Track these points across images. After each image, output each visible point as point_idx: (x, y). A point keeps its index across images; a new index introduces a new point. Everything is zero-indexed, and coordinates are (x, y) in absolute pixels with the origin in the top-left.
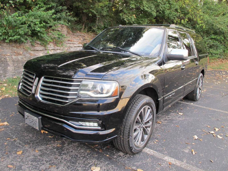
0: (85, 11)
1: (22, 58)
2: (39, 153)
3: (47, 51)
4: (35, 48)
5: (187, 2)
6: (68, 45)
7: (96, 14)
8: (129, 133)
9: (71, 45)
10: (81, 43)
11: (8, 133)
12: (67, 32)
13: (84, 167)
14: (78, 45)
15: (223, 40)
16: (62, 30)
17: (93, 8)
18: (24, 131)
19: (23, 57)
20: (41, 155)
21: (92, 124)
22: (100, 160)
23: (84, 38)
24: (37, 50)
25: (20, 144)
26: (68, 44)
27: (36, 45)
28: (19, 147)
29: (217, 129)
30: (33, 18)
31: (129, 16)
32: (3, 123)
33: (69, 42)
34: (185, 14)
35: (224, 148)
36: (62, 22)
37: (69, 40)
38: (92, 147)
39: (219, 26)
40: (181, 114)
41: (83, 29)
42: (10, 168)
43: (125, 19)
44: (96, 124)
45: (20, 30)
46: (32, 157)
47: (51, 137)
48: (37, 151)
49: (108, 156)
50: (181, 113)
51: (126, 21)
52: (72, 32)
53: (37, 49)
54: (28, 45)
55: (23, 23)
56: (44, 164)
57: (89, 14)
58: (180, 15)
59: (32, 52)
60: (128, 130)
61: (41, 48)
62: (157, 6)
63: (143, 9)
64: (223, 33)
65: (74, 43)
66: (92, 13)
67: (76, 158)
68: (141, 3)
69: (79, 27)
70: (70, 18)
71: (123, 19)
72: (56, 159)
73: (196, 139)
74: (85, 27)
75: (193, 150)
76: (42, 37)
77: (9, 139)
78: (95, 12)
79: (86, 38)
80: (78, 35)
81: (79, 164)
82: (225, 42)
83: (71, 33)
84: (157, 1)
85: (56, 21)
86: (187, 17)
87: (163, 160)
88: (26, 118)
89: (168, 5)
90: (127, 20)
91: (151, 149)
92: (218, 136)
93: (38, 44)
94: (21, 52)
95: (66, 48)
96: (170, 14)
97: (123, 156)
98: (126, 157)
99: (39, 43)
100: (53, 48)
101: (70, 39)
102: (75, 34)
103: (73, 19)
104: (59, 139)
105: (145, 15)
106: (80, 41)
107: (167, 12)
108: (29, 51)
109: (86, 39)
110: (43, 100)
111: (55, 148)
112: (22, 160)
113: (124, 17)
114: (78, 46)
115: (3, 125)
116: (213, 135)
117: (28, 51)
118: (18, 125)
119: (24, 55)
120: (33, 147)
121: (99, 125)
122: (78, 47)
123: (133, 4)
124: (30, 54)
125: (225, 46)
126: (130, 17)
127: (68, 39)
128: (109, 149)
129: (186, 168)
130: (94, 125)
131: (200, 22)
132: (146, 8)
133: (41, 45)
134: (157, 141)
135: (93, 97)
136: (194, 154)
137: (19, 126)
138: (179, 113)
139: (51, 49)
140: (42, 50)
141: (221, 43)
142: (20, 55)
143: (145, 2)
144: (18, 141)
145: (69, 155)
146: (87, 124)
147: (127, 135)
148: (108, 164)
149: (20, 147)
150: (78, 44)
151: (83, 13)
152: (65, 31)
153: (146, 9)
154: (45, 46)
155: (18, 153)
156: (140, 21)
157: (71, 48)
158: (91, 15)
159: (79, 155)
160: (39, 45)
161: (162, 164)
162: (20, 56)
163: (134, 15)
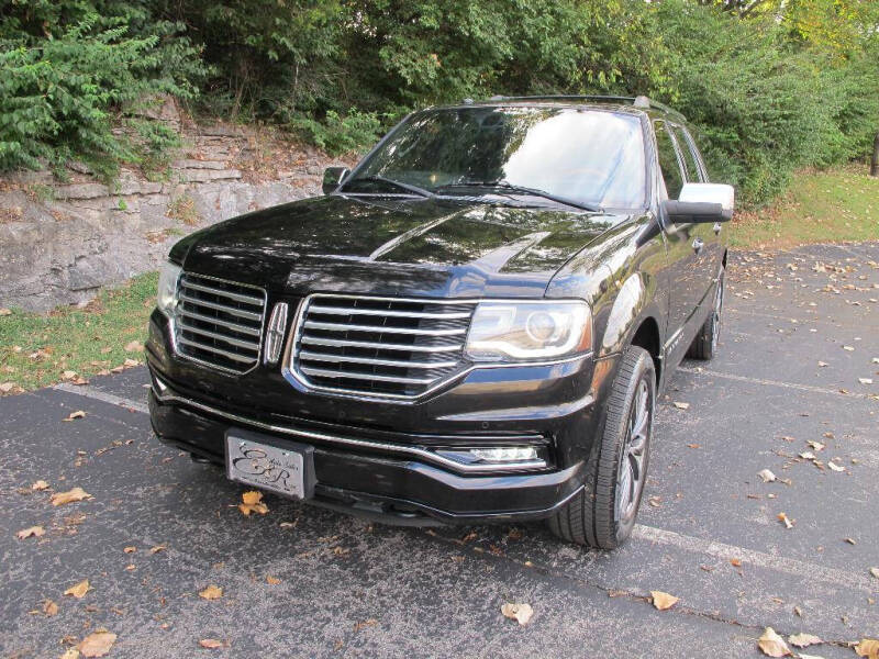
0: (250, 40)
1: (25, 233)
2: (285, 587)
3: (117, 201)
4: (71, 189)
5: (614, 7)
6: (190, 175)
7: (294, 50)
8: (615, 474)
9: (199, 175)
10: (237, 167)
11: (112, 531)
12: (181, 122)
13: (475, 609)
14: (225, 174)
15: (737, 144)
16: (160, 113)
17: (282, 30)
18: (171, 516)
19: (30, 226)
20: (296, 593)
21: (513, 453)
22: (513, 581)
23: (246, 145)
24: (79, 199)
25: (188, 563)
26: (190, 172)
27: (73, 179)
28: (192, 574)
29: (818, 446)
30: (67, 67)
31: (414, 61)
32: (67, 494)
33: (192, 163)
34: (606, 52)
35: (862, 497)
36: (167, 82)
37: (190, 156)
38: (459, 542)
39: (723, 94)
40: (685, 406)
41: (236, 108)
42: (216, 652)
43: (403, 72)
44: (528, 452)
45: (16, 117)
46: (268, 603)
47: (290, 525)
48: (273, 582)
49: (528, 563)
50: (681, 401)
51: (405, 80)
52: (198, 123)
53: (81, 195)
54: (39, 178)
55: (26, 89)
56: (329, 620)
57: (267, 50)
58: (590, 55)
59: (58, 207)
60: (611, 464)
61: (94, 189)
62: (513, 21)
63: (469, 31)
64: (736, 119)
65: (209, 165)
66: (281, 48)
67: (428, 586)
68: (461, 11)
69: (223, 101)
70: (192, 67)
71: (395, 70)
72: (362, 596)
73: (770, 481)
74: (246, 101)
75: (782, 514)
76: (93, 146)
77: (134, 549)
78: (289, 45)
79: (253, 146)
80: (219, 133)
81: (450, 602)
82: (743, 152)
83: (195, 126)
84: (515, 4)
85: (145, 80)
86: (612, 62)
87: (708, 555)
88: (235, 461)
89: (550, 18)
90: (408, 74)
91: (650, 524)
92: (831, 465)
93: (80, 173)
94: (19, 208)
95: (183, 186)
96: (556, 49)
97: (579, 557)
98: (587, 559)
99: (85, 169)
100: (137, 190)
101: (194, 152)
102: (210, 131)
103: (204, 72)
104: (324, 530)
105: (467, 56)
106: (230, 157)
107: (548, 45)
108: (49, 203)
109: (254, 150)
110: (313, 383)
111: (331, 562)
112: (237, 615)
113: (398, 64)
114: (226, 179)
115: (73, 501)
116: (815, 464)
117: (42, 204)
118: (131, 498)
119: (32, 220)
120: (246, 568)
121: (541, 454)
122: (223, 182)
123: (430, 14)
124: (53, 214)
125: (743, 163)
126: (420, 62)
127: (186, 150)
128: (521, 543)
129: (787, 570)
130: (521, 456)
131: (661, 79)
132: (477, 28)
133: (91, 178)
134: (656, 498)
135: (517, 359)
136: (790, 526)
137: (137, 498)
138: (678, 404)
139: (129, 192)
140: (99, 197)
141: (731, 153)
142: (15, 218)
143: (474, 9)
144: (172, 554)
145: (400, 579)
146: (498, 454)
147: (609, 481)
148: (548, 589)
149: (197, 574)
150: (225, 169)
151: (243, 46)
152: (171, 118)
153: (479, 33)
154: (107, 181)
155: (207, 595)
156: (451, 78)
157: (199, 185)
158: (277, 58)
159: (430, 573)
160: (83, 179)
161: (715, 568)
162: (16, 224)
163: (435, 57)
